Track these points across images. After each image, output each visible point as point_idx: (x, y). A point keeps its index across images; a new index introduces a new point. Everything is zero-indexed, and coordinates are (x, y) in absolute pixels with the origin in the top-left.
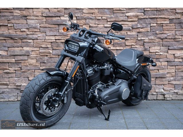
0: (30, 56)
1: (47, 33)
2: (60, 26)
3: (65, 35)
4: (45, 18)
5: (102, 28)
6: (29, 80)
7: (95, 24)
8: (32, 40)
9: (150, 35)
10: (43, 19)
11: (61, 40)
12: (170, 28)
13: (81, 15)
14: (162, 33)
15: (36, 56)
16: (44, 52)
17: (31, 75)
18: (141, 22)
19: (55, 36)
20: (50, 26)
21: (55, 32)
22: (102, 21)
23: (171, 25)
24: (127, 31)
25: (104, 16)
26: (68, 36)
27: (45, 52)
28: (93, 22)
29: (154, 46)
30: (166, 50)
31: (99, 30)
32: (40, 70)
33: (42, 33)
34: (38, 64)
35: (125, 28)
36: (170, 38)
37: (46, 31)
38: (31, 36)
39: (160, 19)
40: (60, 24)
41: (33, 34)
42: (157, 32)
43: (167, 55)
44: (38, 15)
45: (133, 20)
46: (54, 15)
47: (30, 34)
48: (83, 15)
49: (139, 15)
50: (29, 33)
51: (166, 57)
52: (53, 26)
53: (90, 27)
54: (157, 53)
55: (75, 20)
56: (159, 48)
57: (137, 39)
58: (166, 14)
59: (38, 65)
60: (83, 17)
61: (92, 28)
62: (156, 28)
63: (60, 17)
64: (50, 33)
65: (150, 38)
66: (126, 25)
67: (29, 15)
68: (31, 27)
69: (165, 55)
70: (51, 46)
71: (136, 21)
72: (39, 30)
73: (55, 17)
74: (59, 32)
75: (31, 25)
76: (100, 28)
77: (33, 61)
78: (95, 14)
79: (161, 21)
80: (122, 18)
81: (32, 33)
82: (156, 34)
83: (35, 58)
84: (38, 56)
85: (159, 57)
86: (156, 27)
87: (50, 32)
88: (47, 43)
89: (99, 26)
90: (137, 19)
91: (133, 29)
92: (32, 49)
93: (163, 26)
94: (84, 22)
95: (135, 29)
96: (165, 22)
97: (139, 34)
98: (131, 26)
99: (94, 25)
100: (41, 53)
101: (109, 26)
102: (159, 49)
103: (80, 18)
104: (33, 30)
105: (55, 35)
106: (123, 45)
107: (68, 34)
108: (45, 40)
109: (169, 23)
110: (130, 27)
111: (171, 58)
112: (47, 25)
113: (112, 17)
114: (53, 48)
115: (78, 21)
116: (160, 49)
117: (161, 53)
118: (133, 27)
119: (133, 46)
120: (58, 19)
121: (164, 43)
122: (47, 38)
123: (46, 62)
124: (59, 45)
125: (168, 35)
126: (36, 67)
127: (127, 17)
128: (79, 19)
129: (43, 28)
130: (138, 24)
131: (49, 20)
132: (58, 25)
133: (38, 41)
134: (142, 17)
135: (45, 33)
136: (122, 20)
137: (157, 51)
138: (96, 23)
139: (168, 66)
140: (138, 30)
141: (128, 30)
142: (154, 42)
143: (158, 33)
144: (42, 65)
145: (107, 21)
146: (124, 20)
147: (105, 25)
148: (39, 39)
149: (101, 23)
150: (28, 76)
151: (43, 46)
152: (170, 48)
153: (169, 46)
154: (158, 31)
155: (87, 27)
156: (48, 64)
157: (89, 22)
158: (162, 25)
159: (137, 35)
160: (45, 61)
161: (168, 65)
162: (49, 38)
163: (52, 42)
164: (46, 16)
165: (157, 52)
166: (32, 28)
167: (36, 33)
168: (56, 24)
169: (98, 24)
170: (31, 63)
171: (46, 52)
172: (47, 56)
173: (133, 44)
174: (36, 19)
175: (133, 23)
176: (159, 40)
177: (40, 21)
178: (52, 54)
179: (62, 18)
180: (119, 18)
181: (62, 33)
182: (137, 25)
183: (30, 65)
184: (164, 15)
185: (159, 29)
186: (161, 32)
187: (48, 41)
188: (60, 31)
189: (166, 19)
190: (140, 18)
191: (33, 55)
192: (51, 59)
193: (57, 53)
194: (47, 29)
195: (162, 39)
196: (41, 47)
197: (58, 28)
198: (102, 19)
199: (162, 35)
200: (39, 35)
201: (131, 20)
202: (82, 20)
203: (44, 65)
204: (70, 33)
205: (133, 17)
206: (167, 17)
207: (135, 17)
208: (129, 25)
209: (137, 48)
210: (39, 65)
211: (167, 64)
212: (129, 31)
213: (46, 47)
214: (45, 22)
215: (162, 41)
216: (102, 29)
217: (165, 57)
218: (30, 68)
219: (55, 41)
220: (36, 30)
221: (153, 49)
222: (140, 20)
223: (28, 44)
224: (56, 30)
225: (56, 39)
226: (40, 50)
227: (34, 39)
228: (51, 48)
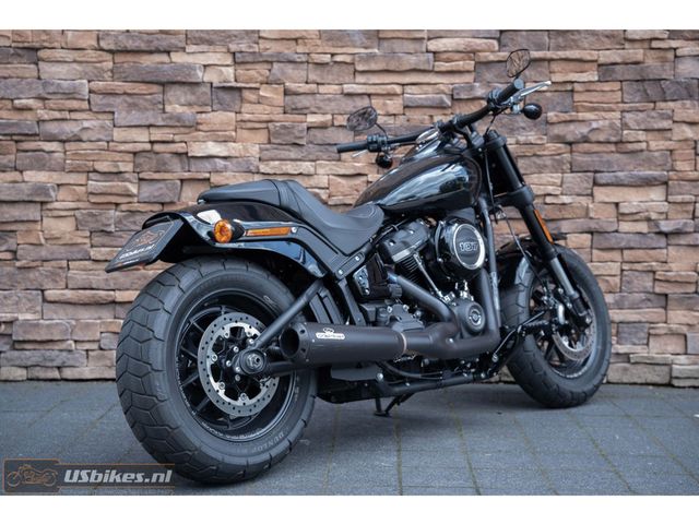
0: (49, 206)
1: (116, 116)
2: (167, 89)
3: (187, 123)
4: (109, 57)
5: (335, 100)
6: (45, 300)
7: (307, 83)
8: (61, 141)
9: (524, 128)
10: (100, 62)
11: (173, 142)
12: (605, 99)
13: (250, 47)
14: (569, 118)
15: (72, 205)
16: (104, 190)
17: (57, 282)
18: (488, 76)
19: (149, 126)
20: (128, 87)
21: (150, 113)
22: (336, 69)
23: (607, 87)
24: (432, 112)
25: (344, 50)
26: (201, 127)
27: (110, 191)
28: (300, 73)
29: (536, 170)
30: (586, 185)
31: (321, 104)
32: (90, 259)
33: (100, 116)
34: (81, 238)
35: (426, 99)
36: (602, 140)
37: (115, 110)
38: (53, 128)
39: (563, 64)
40: (171, 80)
41: (63, 120)
42: (551, 114)
43: (587, 208)
44: (84, 46)
45: (454, 69)
46: (143, 46)
47: (52, 118)
48: (262, 46)
49: (479, 48)
50: (46, 117)
51: (587, 216)
52: (142, 88)
53: (286, 93)
54: (548, 200)
55: (227, 66)
56: (556, 177)
58: (587, 46)
59: (80, 240)
60: (261, 55)
61: (296, 99)
62: (547, 99)
63: (168, 53)
64: (129, 118)
65: (522, 139)
66: (429, 88)
67: (46, 44)
68: (54, 93)
69: (582, 206)
70: (135, 166)
71: (468, 72)
72: (85, 105)
73: (151, 52)
74: (164, 111)
75: (53, 84)
76: (326, 97)
77: (64, 227)
78: (305, 44)
79: (567, 73)
80: (413, 59)
81: (57, 115)
82: (547, 122)
83: (72, 213)
84: (80, 205)
85: (557, 215)
86: (548, 94)
87: (128, 112)
88: (118, 157)
89: (322, 89)
90: (470, 65)
91: (455, 103)
92: (56, 178)
93: (572, 91)
94: (262, 75)
95: (462, 105)
96: (584, 77)
98: (447, 91)
99: (304, 88)
100: (92, 193)
101: (360, 91)
102: (558, 181)
103: (249, 59)
104: (63, 104)
105: (147, 123)
107: (200, 121)
108: (111, 144)
109: (599, 81)
110: (444, 97)
111: (605, 217)
112: (119, 85)
113: (372, 57)
114: (141, 176)
115: (240, 71)
116: (562, 182)
117: (566, 199)
118: (456, 97)
120: (162, 63)
121: (580, 158)
122: (118, 134)
123: (112, 228)
124: (165, 164)
125: (594, 129)
126: (75, 249)
127: (431, 55)
128: (243, 63)
129: (101, 96)
130: (477, 84)
131: (126, 65)
132: (163, 84)
133: (84, 145)
134: (492, 57)
135: (110, 116)
136: (413, 67)
137: (550, 189)
138: (312, 77)
139: (595, 251)
141: (437, 108)
142: (538, 153)
143: (555, 119)
144: (97, 240)
145: (355, 71)
146: (422, 68)
147: (345, 86)
148: (85, 137)
149: (329, 78)
150: (41, 285)
151: (103, 166)
152: (603, 178)
153: (596, 172)
154: (553, 110)
155: (277, 94)
156: (121, 237)
157: (283, 73)
158: (569, 87)
160: (110, 225)
161: (591, 248)
162: (124, 134)
163: (138, 150)
164: (112, 47)
165: (550, 195)
166: (59, 96)
167: (74, 116)
168: (154, 79)
169: (319, 81)
170: (55, 233)
171: (114, 191)
172: (117, 205)
174: (75, 61)
175: (457, 81)
176: (560, 148)
177: (89, 68)
178: (136, 199)
179: (177, 58)
180: (400, 58)
181: (179, 118)
182: (472, 88)
183: (50, 242)
184: (578, 47)
185: (558, 103)
186: (566, 117)
187: (123, 147)
188: (168, 108)
189: (587, 66)
190: (484, 60)
191: (63, 200)
192: (132, 219)
193: (156, 194)
194: (118, 100)
195: (570, 144)
196: (95, 171)
197: (159, 97)
198: (336, 62)
199: (572, 127)
200: (86, 124)
201: (449, 69)
202: (257, 66)
203: (105, 240)
204: (209, 115)
205: (457, 56)
206: (589, 58)
207: (462, 55)
208: (442, 87)
210: (87, 241)
211: (588, 243)
212: (441, 112)
213: (115, 170)
214: (109, 74)
215: (571, 152)
216: (333, 104)
217: (581, 212)
218: (52, 253)
219: (148, 146)
220: (75, 104)
221: (536, 181)
222: (483, 67)
223: (44, 158)
224: (155, 104)
225: (152, 139)
226: (90, 182)
227: (64, 138)
228: (133, 177)
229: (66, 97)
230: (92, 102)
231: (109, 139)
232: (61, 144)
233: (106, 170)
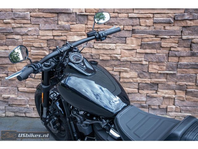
1: (40, 26)
2: (59, 15)
3: (67, 29)
5: (125, 20)
6: (18, 91)
7: (114, 13)
8: (21, 35)
11: (61, 36)
16: (36, 54)
17: (22, 85)
19: (53, 30)
20: (44, 15)
24: (165, 25)
26: (72, 30)
27: (38, 54)
28: (111, 9)
31: (119, 21)
33: (35, 26)
35: (163, 20)
37: (40, 23)
38: (18, 30)
40: (60, 12)
41: (21, 27)
47: (17, 26)
50: (15, 26)
52: (50, 15)
57: (180, 37)
64: (45, 27)
66: (165, 15)
68: (18, 17)
70: (48, 44)
72: (29, 22)
74: (58, 24)
75: (17, 14)
76: (121, 18)
81: (19, 25)
87: (45, 24)
88: (41, 41)
89: (120, 15)
91: (175, 21)
94: (95, 10)
95: (178, 22)
97: (184, 29)
98: (173, 17)
100: (32, 55)
101: (136, 16)
104: (21, 21)
105: (52, 29)
106: (157, 46)
107: (71, 28)
108: (39, 36)
110: (171, 19)
112: (41, 14)
114: (50, 48)
118: (176, 19)
119: (172, 49)
122: (41, 33)
124: (58, 44)
129: (35, 18)
132: (57, 13)
133: (29, 37)
135: (38, 26)
138: (116, 10)
140: (184, 24)
141: (167, 23)
147: (129, 14)
148: (29, 34)
149: (123, 11)
150: (17, 86)
151: (36, 45)
157: (104, 9)
159: (182, 32)
162: (43, 33)
163: (48, 39)
166: (20, 18)
167: (25, 26)
168: (54, 11)
171: (40, 54)
173: (173, 45)
181: (63, 27)
182: (183, 15)
187: (43, 38)
188: (60, 23)
194: (41, 20)
196: (33, 46)
197: (56, 18)
200: (30, 29)
204: (75, 25)
208: (170, 15)
209: (180, 52)
212: (169, 25)
213: (40, 46)
216: (124, 21)
219: (52, 37)
220: (25, 21)
223: (15, 42)
224: (54, 21)
225: (54, 35)
226: (32, 50)
227: (22, 34)
228: (47, 48)
229: (21, 19)
230: (31, 21)
231: (38, 34)
232: (21, 36)
233: (37, 46)
